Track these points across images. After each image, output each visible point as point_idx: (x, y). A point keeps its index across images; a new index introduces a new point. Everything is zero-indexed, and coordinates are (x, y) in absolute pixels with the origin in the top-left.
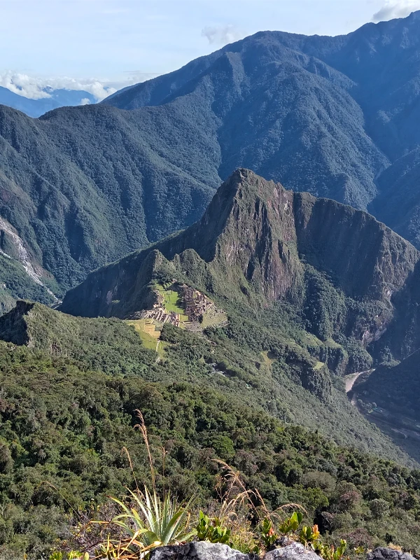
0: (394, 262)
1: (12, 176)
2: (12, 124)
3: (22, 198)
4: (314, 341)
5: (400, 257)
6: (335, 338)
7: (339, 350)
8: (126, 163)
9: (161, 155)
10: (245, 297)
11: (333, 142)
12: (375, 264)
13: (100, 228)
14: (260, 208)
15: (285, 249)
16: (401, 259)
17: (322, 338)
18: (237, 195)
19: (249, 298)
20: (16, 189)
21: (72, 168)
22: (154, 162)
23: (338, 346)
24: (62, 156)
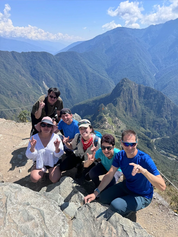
0: (167, 106)
1: (50, 74)
2: (49, 58)
3: (53, 81)
4: (143, 130)
5: (169, 105)
6: (149, 129)
7: (150, 133)
8: (81, 70)
9: (90, 67)
10: (124, 117)
11: (142, 64)
12: (162, 107)
13: (74, 90)
14: (130, 90)
15: (136, 102)
16: (169, 106)
17: (145, 129)
18: (124, 86)
19: (126, 117)
20: (51, 78)
21: (66, 72)
22: (89, 70)
23: (150, 131)
24: (63, 68)
